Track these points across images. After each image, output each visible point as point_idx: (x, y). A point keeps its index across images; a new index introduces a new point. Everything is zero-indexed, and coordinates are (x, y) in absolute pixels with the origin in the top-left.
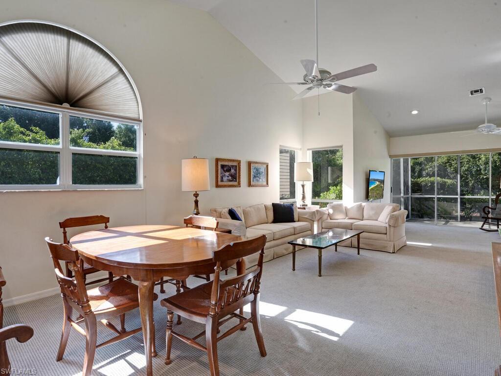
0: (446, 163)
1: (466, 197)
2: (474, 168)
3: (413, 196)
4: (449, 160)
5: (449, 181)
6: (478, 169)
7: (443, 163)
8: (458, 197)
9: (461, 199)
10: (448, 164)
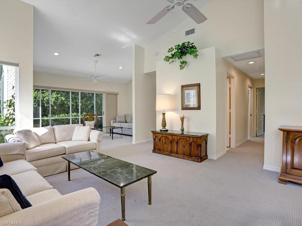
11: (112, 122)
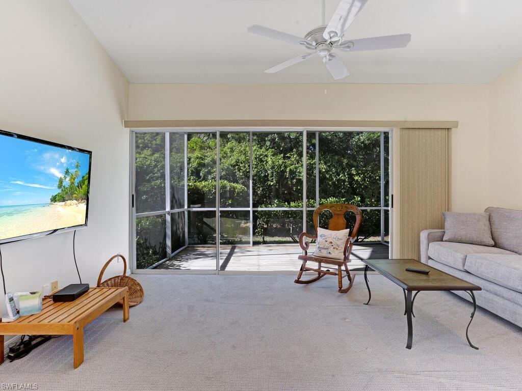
0: (234, 166)
1: (259, 209)
2: (262, 173)
3: (191, 209)
4: (238, 162)
5: (239, 187)
6: (266, 174)
7: (231, 165)
8: (250, 209)
9: (254, 212)
10: (237, 167)
11: (424, 236)
